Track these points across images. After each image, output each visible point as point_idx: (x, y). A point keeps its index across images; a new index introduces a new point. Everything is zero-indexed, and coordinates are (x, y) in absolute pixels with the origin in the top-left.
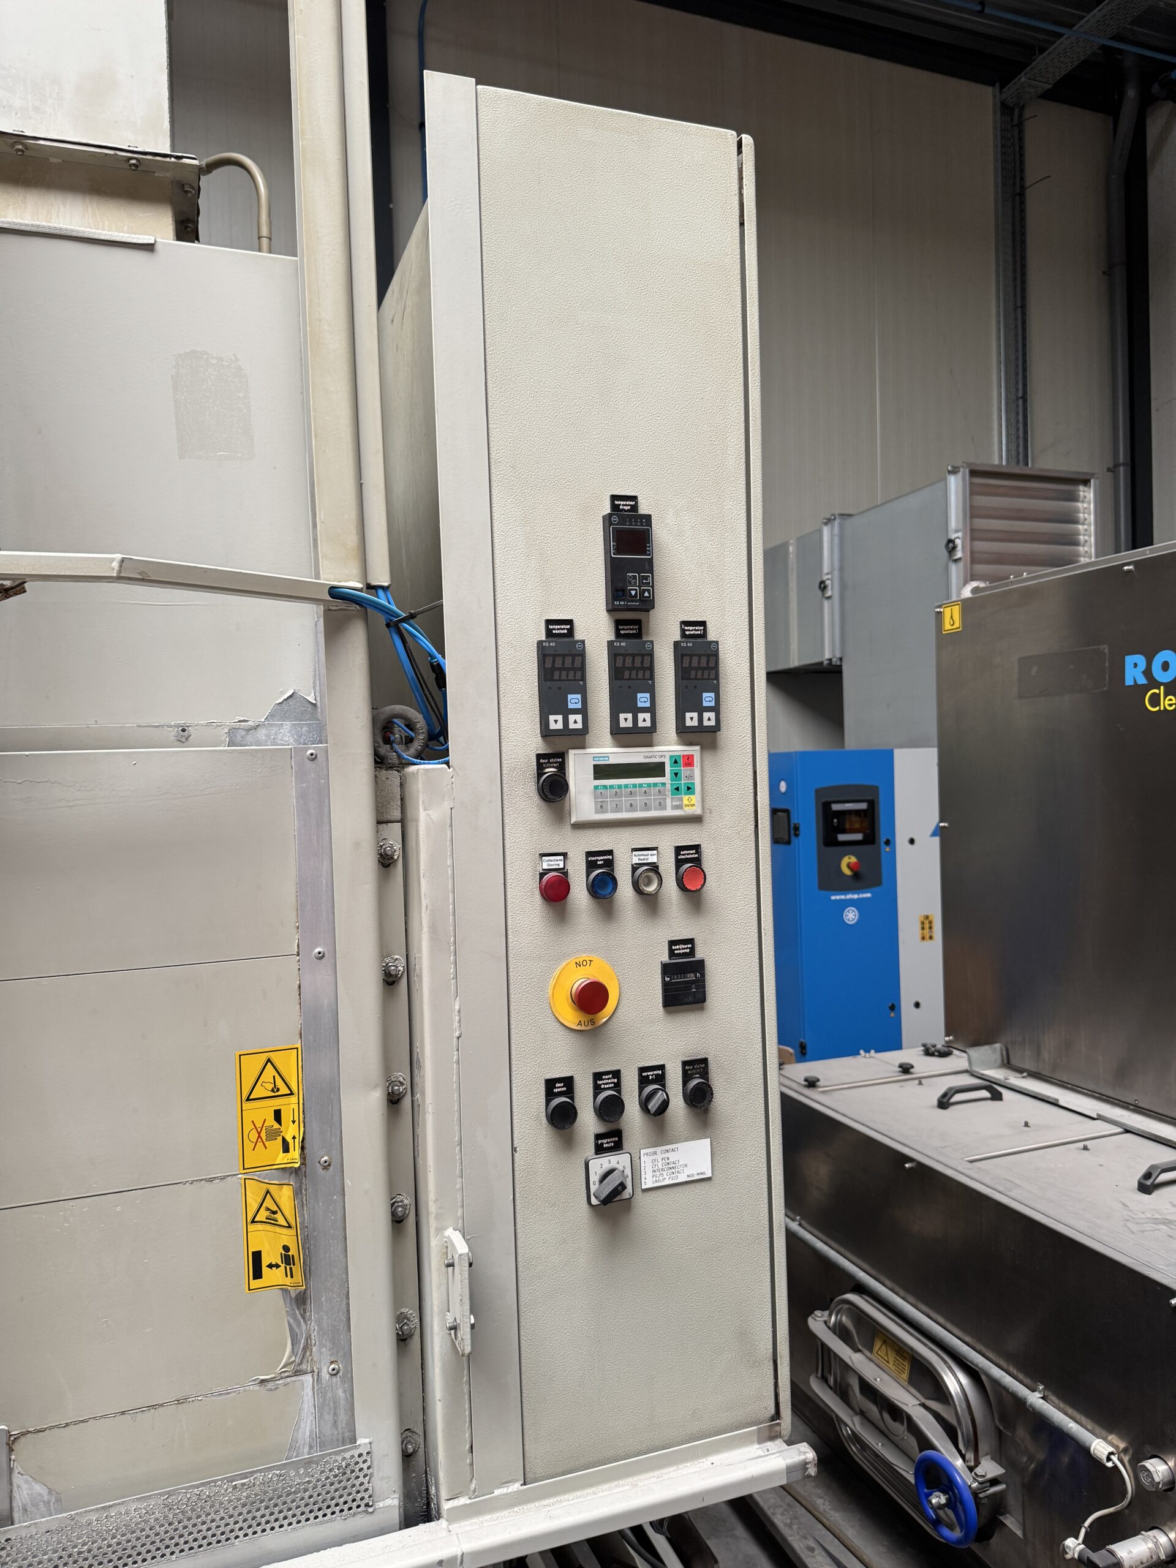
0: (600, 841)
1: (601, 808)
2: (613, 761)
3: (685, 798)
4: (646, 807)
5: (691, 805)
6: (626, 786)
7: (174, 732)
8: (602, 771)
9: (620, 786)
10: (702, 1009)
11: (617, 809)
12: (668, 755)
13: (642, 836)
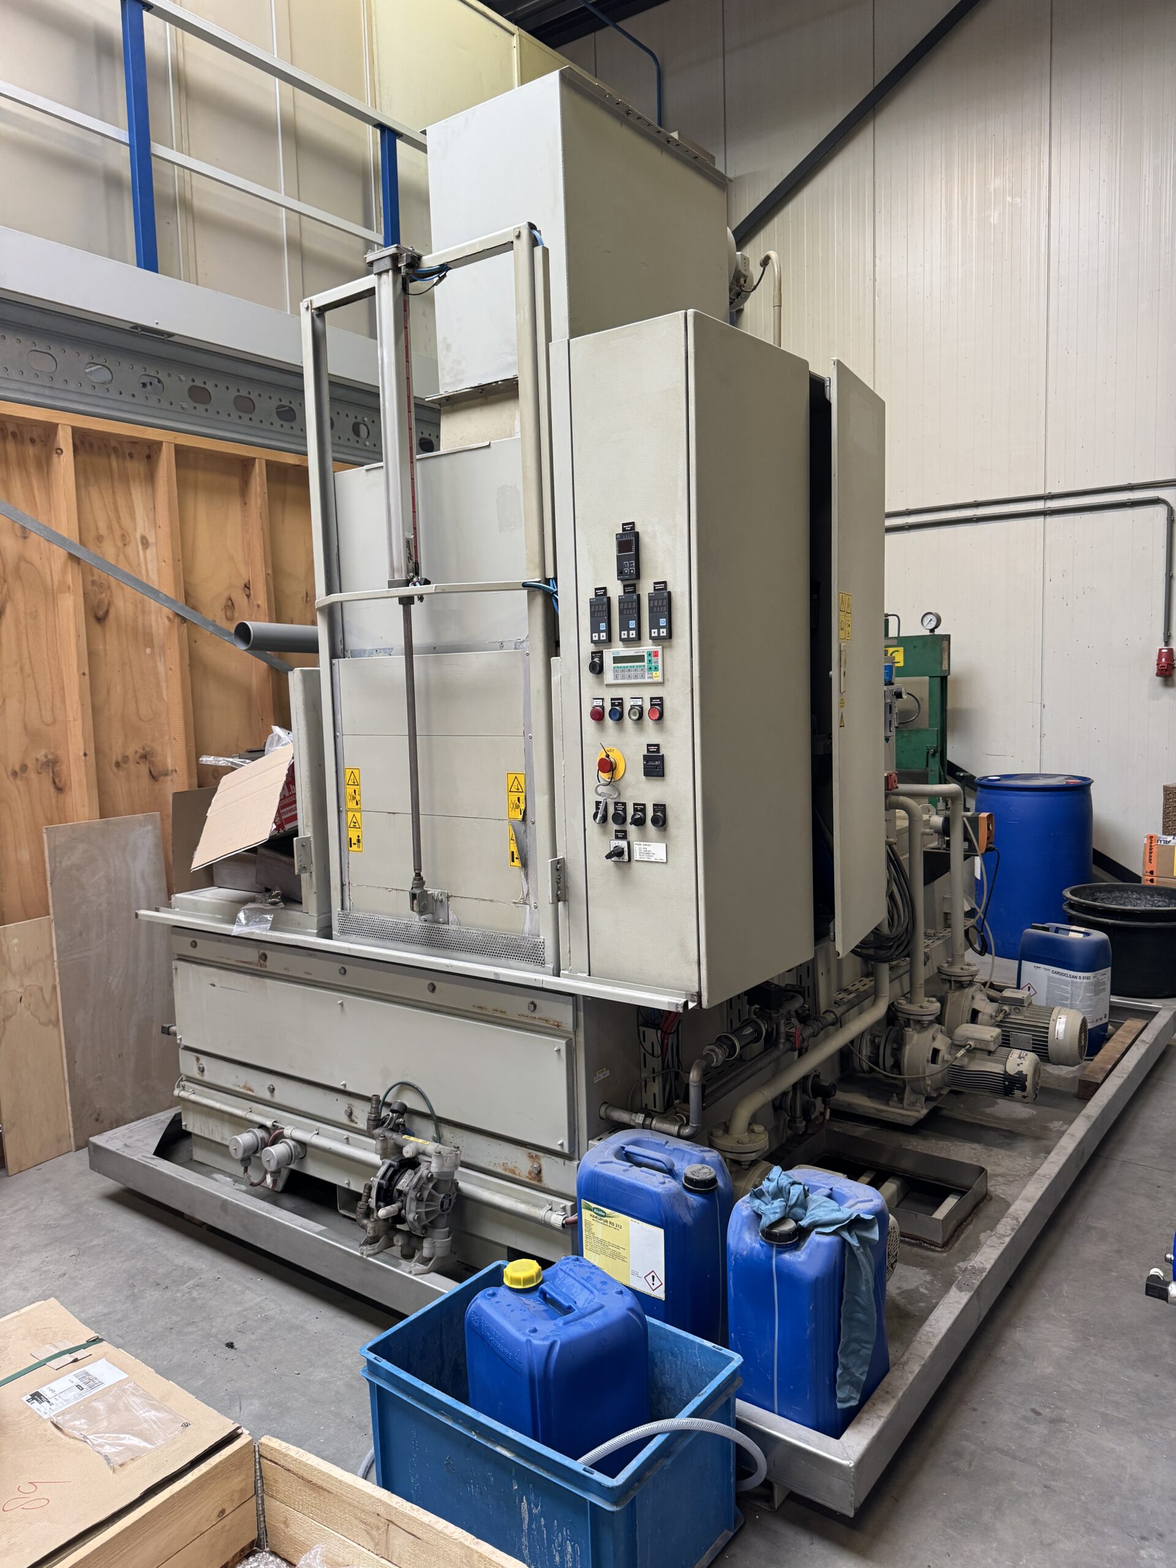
0: (618, 693)
1: (616, 678)
2: (621, 654)
3: (654, 673)
4: (636, 677)
5: (657, 676)
6: (627, 667)
7: (499, 644)
8: (617, 660)
9: (624, 667)
10: (663, 780)
11: (623, 678)
12: (646, 651)
13: (636, 692)
